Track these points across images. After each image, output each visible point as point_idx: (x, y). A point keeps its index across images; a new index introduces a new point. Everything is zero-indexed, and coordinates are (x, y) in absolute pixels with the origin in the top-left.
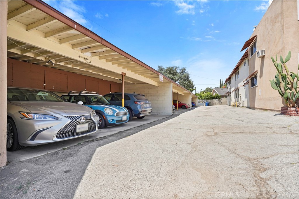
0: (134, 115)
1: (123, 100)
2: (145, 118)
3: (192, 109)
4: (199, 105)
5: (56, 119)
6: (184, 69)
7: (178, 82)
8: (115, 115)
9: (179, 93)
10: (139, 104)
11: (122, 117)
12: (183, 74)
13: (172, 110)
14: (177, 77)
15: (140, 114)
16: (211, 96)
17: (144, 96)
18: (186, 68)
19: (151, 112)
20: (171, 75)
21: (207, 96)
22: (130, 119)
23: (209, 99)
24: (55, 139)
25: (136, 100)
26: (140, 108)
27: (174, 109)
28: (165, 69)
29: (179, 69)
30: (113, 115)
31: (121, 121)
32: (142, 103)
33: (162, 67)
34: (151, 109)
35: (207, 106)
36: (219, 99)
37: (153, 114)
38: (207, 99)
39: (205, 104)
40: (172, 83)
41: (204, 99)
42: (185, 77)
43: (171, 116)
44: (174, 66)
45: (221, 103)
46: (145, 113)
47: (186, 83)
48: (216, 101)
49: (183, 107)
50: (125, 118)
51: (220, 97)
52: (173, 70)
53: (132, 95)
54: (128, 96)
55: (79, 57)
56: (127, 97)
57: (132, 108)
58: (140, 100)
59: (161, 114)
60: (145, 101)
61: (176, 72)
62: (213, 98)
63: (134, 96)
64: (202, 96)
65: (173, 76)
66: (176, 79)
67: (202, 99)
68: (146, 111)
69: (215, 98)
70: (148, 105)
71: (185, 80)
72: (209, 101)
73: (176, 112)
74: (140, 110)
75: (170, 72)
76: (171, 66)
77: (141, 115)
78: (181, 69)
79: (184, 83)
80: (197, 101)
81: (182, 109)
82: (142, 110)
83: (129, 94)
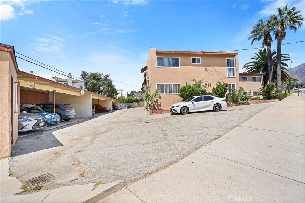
0: (63, 119)
1: (55, 108)
2: (70, 120)
3: (112, 112)
4: (121, 108)
5: (31, 121)
6: (107, 76)
7: (102, 87)
8: (52, 118)
9: (100, 99)
10: (66, 111)
11: (56, 120)
12: (107, 81)
13: (92, 113)
14: (101, 83)
15: (67, 117)
16: (132, 100)
17: (69, 105)
18: (109, 75)
19: (75, 116)
20: (95, 81)
21: (128, 100)
22: (61, 122)
23: (130, 103)
24: (32, 129)
25: (64, 108)
26: (68, 113)
27: (94, 113)
28: (89, 74)
29: (102, 75)
30: (51, 119)
31: (56, 122)
32: (69, 110)
33: (86, 72)
34: (75, 113)
35: (128, 108)
36: (138, 102)
37: (77, 117)
38: (128, 102)
39: (126, 107)
40: (92, 94)
41: (126, 103)
42: (108, 83)
43: (91, 118)
44: (98, 72)
45: (139, 106)
46: (71, 116)
47: (110, 89)
48: (136, 104)
49: (104, 111)
50: (58, 120)
51: (139, 100)
52: (97, 76)
53: (61, 104)
54: (57, 105)
55: (28, 85)
56: (57, 107)
57: (62, 113)
58: (67, 108)
59: (84, 117)
60: (71, 109)
61: (101, 78)
62: (132, 102)
63: (63, 106)
64: (124, 100)
65: (97, 81)
66: (100, 85)
67: (124, 103)
68: (72, 115)
69: (135, 102)
70: (73, 111)
71: (109, 86)
72: (130, 104)
73: (96, 115)
74: (67, 115)
75: (94, 78)
76: (96, 72)
77: (69, 118)
78: (105, 75)
79: (108, 88)
80: (118, 105)
81: (104, 112)
82: (69, 115)
83: (59, 104)
